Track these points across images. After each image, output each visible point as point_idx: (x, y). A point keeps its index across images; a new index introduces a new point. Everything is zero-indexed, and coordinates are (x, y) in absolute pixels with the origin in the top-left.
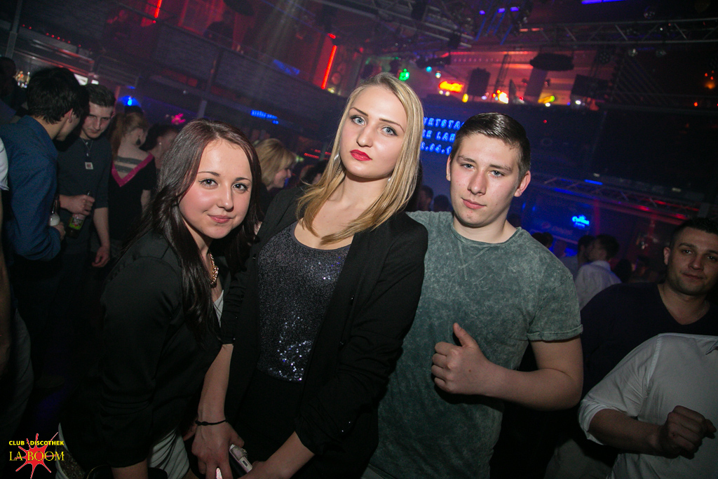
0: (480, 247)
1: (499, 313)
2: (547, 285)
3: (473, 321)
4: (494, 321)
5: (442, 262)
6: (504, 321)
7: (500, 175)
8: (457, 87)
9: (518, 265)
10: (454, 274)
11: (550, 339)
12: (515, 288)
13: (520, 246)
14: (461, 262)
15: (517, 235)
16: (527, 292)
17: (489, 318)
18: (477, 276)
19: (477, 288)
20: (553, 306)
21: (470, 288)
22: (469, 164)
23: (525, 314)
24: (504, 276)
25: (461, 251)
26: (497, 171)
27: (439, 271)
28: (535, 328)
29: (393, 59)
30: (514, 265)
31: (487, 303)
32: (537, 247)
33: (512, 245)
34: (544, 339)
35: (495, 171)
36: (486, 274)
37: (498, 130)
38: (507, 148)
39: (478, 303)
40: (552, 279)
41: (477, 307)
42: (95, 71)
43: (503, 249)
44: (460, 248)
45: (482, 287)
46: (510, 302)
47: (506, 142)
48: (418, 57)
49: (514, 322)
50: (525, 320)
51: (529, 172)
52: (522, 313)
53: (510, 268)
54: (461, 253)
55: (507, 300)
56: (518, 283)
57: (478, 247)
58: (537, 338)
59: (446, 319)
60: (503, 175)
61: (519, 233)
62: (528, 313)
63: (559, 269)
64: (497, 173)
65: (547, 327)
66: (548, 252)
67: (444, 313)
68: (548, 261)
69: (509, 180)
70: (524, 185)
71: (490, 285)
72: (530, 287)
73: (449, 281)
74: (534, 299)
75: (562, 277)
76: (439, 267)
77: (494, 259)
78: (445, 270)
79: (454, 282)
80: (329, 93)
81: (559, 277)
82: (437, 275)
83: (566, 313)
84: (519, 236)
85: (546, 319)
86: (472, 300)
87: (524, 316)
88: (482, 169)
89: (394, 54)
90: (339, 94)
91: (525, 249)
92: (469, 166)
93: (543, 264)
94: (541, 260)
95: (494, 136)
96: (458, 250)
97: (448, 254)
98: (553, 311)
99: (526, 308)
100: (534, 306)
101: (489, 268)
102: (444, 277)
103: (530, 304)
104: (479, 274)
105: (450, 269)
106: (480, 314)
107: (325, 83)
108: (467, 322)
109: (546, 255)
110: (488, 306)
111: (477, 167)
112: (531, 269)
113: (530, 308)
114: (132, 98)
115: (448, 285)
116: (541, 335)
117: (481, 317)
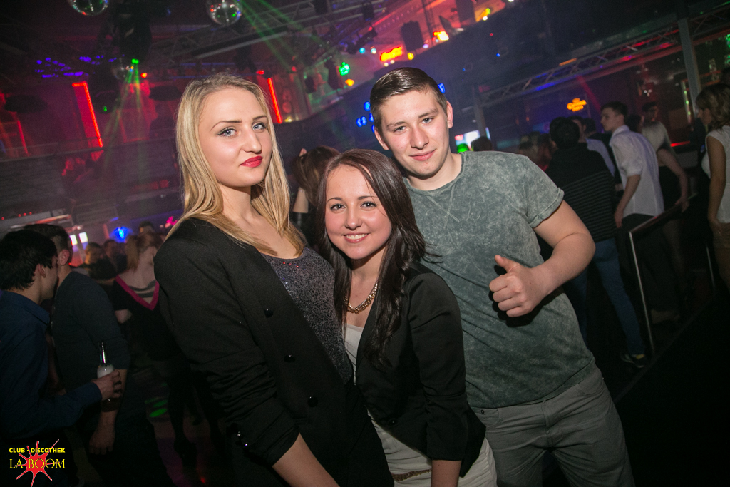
0: (448, 189)
1: (503, 226)
2: (518, 178)
3: (490, 248)
4: (504, 235)
5: (429, 224)
6: (511, 229)
7: (430, 120)
8: (397, 52)
9: (487, 181)
10: (445, 225)
11: (549, 215)
12: (498, 199)
13: (475, 166)
14: (444, 212)
15: (465, 160)
16: (509, 194)
17: (499, 236)
18: (464, 213)
19: (472, 222)
20: (533, 189)
21: (467, 225)
22: (400, 127)
23: (519, 211)
24: (483, 197)
25: (436, 203)
26: (426, 118)
27: (432, 232)
28: (532, 216)
29: (325, 60)
30: (484, 184)
31: (488, 226)
32: (488, 158)
33: (468, 170)
34: (545, 218)
35: (424, 120)
36: (470, 206)
37: (406, 84)
38: (423, 94)
39: (482, 231)
40: (519, 170)
41: (484, 235)
42: (76, 223)
43: (464, 177)
44: (433, 201)
45: (475, 218)
46: (504, 211)
47: (418, 90)
48: (346, 46)
49: (517, 224)
50: (523, 216)
51: (448, 102)
52: (518, 212)
53: (483, 187)
54: (437, 204)
55: (501, 212)
56: (497, 193)
57: (446, 191)
58: (539, 221)
59: (468, 262)
60: (432, 118)
61: (465, 158)
62: (521, 209)
63: (516, 159)
64: (427, 120)
65: (539, 207)
66: (498, 154)
67: (463, 259)
68: (504, 160)
69: (439, 119)
70: (450, 116)
71: (480, 212)
72: (508, 189)
73: (447, 233)
74: (517, 195)
75: (523, 163)
76: (429, 229)
77: (466, 190)
78: (436, 228)
79: (450, 231)
80: (288, 123)
81: (521, 165)
82: (432, 236)
83: (545, 187)
84: (467, 160)
85: (535, 202)
86: (476, 233)
87: (520, 214)
88: (414, 125)
89: (324, 55)
90: (297, 119)
91: (481, 166)
92: (400, 128)
93: (503, 166)
94: (499, 164)
95: (406, 91)
96: (433, 204)
97: (427, 214)
98: (535, 193)
99: (517, 207)
100: (521, 201)
101: (468, 200)
102: (439, 233)
103: (518, 202)
104: (464, 210)
105: (439, 225)
106: (490, 238)
107: (279, 117)
108: (486, 252)
109: (499, 157)
110: (491, 228)
111: (409, 125)
112: (498, 176)
113: (520, 205)
114: (121, 228)
115: (447, 238)
116: (540, 217)
117: (494, 240)
